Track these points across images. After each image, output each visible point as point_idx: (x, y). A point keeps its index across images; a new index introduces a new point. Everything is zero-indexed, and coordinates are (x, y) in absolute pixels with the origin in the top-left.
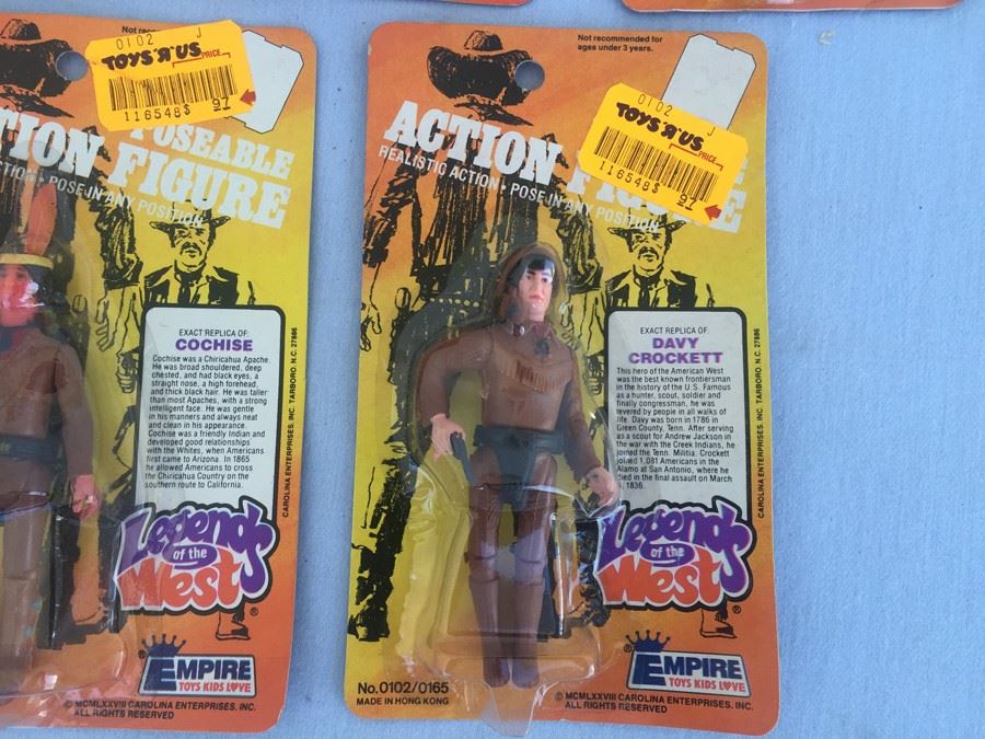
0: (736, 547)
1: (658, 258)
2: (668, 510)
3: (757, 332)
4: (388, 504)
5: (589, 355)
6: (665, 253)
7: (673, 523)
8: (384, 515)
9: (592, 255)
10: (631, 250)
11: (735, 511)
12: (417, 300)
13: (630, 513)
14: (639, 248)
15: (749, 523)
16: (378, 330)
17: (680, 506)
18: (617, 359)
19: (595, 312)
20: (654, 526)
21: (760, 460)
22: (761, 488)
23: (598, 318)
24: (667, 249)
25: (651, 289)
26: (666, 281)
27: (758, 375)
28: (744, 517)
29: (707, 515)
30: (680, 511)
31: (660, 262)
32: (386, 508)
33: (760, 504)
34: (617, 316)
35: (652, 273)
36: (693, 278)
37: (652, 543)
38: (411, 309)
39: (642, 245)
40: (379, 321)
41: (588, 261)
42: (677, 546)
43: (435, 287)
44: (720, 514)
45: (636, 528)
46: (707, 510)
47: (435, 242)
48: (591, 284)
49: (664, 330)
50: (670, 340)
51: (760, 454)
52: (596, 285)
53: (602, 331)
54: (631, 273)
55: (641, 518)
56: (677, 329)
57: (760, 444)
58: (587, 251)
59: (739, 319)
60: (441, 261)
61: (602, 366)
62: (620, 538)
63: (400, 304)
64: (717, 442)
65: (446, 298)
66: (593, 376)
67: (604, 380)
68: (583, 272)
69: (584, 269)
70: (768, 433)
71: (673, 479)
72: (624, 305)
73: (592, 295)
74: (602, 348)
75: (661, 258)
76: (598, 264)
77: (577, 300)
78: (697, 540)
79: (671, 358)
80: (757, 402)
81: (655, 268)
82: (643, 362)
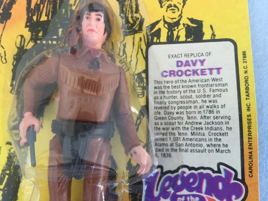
0: (234, 197)
1: (178, 10)
2: (188, 172)
3: (244, 53)
4: (9, 170)
5: (136, 73)
6: (183, 7)
7: (191, 180)
8: (7, 177)
9: (137, 11)
10: (162, 7)
11: (233, 173)
12: (29, 42)
13: (163, 174)
14: (167, 5)
15: (243, 181)
16: (4, 61)
17: (196, 169)
18: (154, 75)
19: (140, 47)
20: (179, 183)
21: (249, 138)
22: (251, 157)
23: (142, 50)
24: (184, 5)
25: (175, 30)
26: (184, 24)
27: (246, 81)
28: (240, 177)
29: (214, 175)
30: (196, 172)
31: (180, 13)
32: (8, 172)
33: (250, 168)
34: (153, 48)
35: (175, 20)
36: (201, 21)
37: (178, 193)
38: (25, 48)
39: (168, 3)
40: (5, 55)
41: (135, 15)
42: (194, 196)
43: (41, 34)
44: (223, 175)
45: (167, 184)
46: (214, 172)
47: (40, 6)
48: (137, 29)
49: (183, 55)
50: (187, 62)
51: (250, 134)
52: (140, 29)
53: (144, 58)
54: (162, 21)
55: (170, 177)
56: (192, 54)
57: (249, 128)
58: (134, 9)
59: (232, 45)
60: (44, 18)
61: (145, 80)
62: (157, 190)
63: (18, 45)
64: (220, 126)
65: (47, 41)
66: (139, 86)
67: (146, 88)
68: (132, 22)
69: (133, 20)
70: (254, 120)
71: (191, 151)
72: (158, 41)
73: (138, 36)
74: (144, 68)
75: (180, 10)
76: (141, 16)
77: (129, 39)
78: (208, 192)
79: (188, 73)
80: (247, 99)
81: (177, 16)
82: (170, 76)
